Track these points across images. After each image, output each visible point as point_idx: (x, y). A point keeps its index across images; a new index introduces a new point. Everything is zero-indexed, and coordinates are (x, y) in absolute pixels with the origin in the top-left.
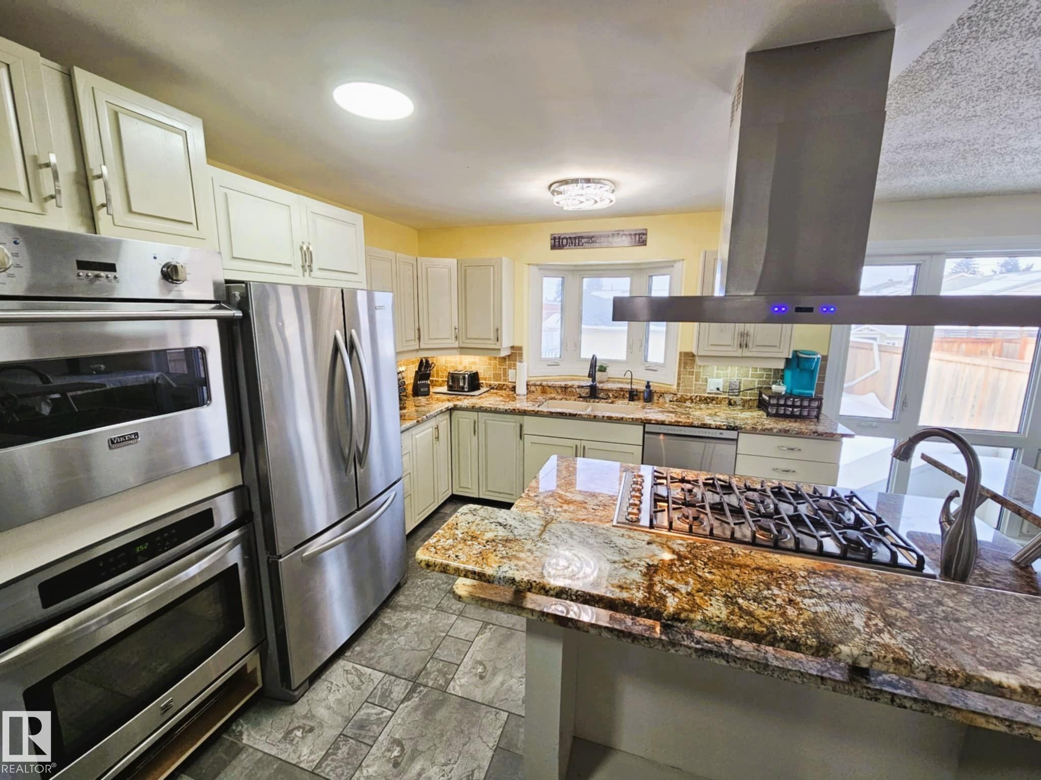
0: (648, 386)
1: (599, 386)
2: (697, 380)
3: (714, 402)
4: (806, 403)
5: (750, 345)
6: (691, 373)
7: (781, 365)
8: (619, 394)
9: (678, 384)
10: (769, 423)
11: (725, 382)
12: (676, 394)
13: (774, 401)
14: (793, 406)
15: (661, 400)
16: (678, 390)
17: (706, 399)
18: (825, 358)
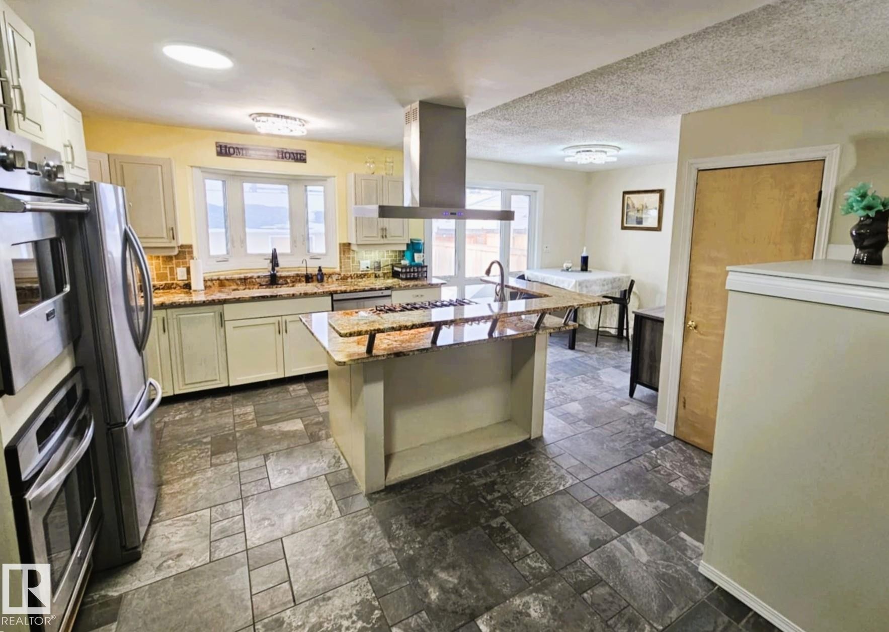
0: (320, 270)
1: (278, 274)
2: (353, 263)
3: (366, 277)
4: (420, 270)
5: (388, 236)
6: (349, 258)
7: (404, 248)
8: (297, 279)
9: (341, 267)
10: (403, 283)
11: (371, 262)
12: (340, 274)
13: (404, 271)
14: (414, 272)
15: (330, 280)
16: (341, 271)
17: (361, 275)
18: (424, 244)
